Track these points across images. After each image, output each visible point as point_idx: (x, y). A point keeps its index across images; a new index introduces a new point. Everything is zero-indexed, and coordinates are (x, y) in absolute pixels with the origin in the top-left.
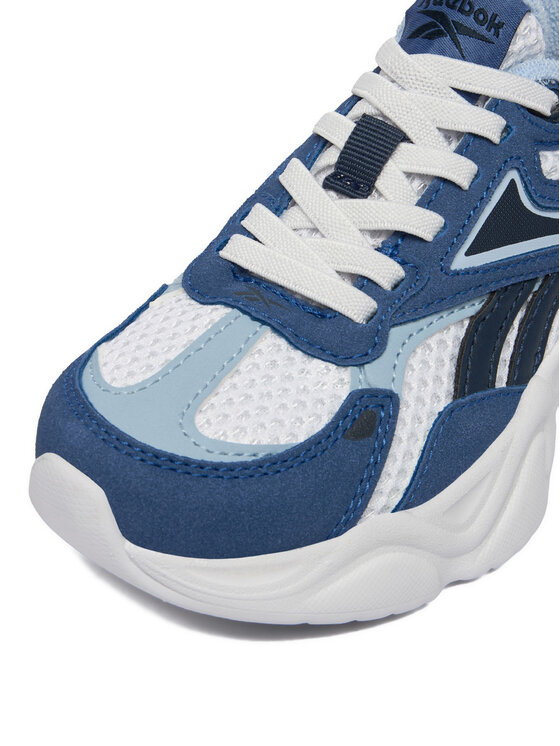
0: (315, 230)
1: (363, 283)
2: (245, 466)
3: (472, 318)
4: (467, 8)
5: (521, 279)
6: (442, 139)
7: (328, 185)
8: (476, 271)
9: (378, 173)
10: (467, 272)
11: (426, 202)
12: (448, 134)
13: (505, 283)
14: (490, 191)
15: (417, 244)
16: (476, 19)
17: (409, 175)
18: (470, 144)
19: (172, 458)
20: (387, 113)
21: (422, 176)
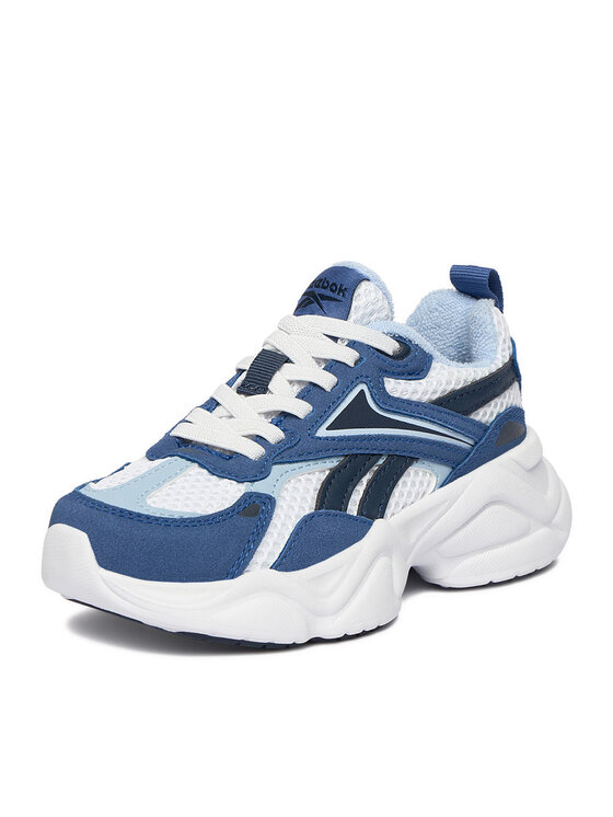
0: (231, 417)
1: (259, 439)
2: (175, 520)
3: (331, 469)
4: (326, 285)
5: (367, 452)
6: (314, 362)
7: (239, 391)
8: (333, 439)
9: (270, 379)
10: (327, 438)
11: (301, 396)
12: (318, 360)
13: (355, 451)
14: (345, 394)
15: (294, 420)
16: (331, 290)
17: (291, 382)
18: (332, 366)
19: (130, 513)
20: (278, 347)
21: (299, 382)
